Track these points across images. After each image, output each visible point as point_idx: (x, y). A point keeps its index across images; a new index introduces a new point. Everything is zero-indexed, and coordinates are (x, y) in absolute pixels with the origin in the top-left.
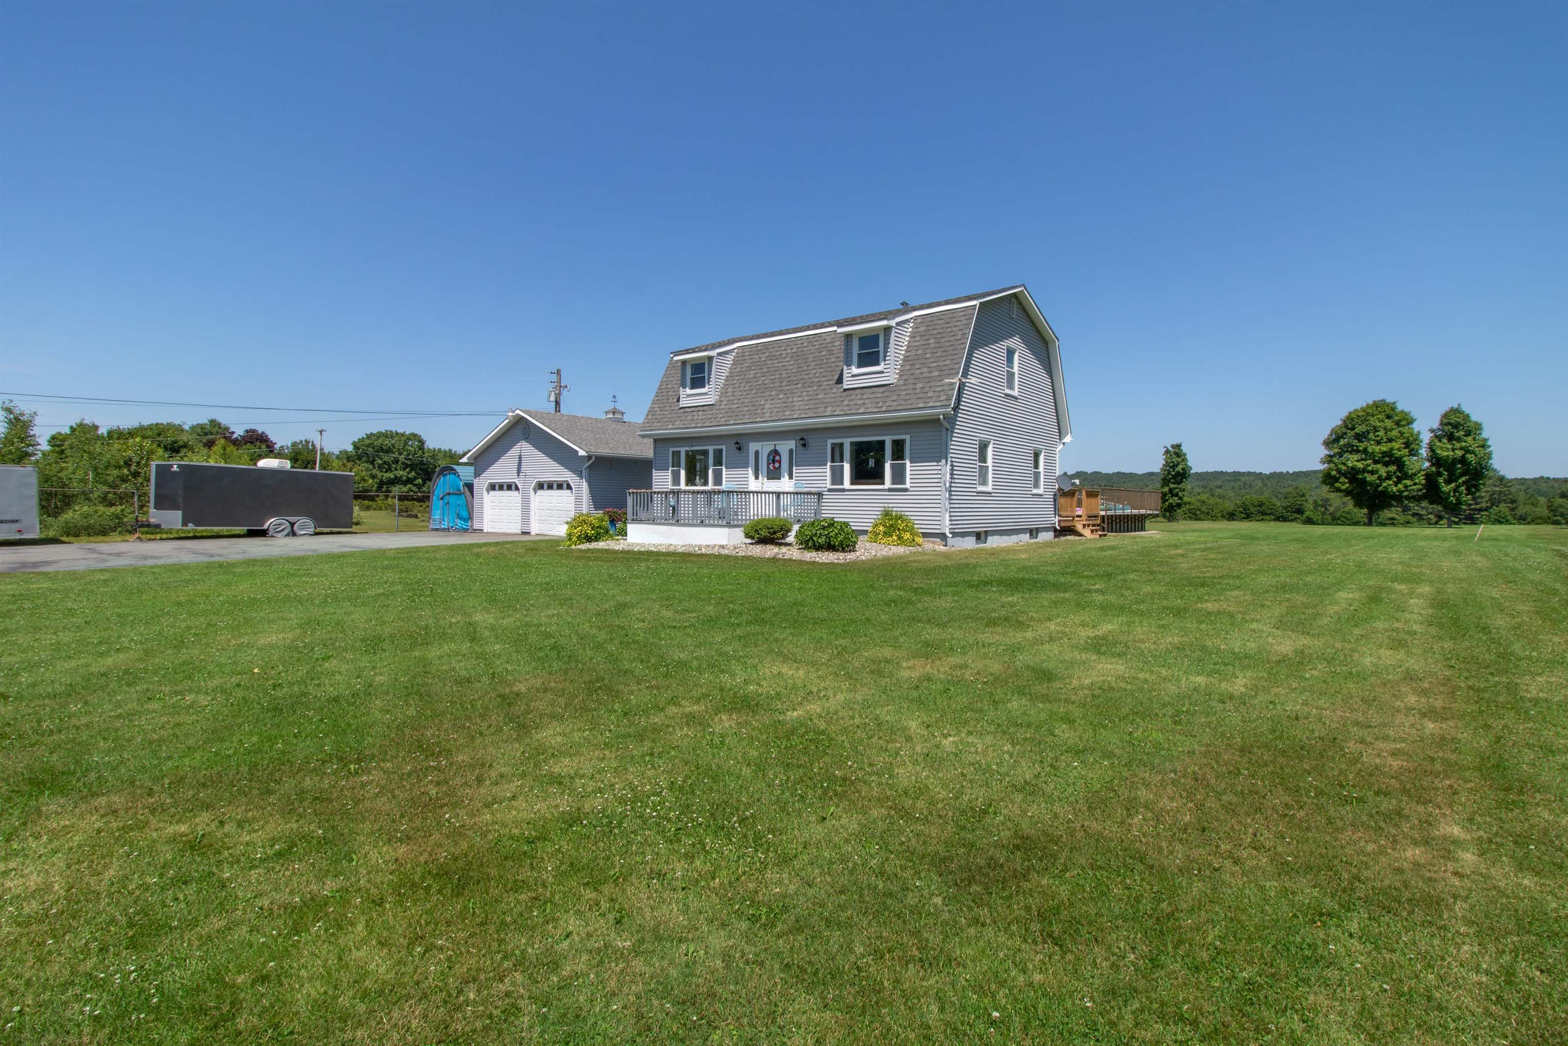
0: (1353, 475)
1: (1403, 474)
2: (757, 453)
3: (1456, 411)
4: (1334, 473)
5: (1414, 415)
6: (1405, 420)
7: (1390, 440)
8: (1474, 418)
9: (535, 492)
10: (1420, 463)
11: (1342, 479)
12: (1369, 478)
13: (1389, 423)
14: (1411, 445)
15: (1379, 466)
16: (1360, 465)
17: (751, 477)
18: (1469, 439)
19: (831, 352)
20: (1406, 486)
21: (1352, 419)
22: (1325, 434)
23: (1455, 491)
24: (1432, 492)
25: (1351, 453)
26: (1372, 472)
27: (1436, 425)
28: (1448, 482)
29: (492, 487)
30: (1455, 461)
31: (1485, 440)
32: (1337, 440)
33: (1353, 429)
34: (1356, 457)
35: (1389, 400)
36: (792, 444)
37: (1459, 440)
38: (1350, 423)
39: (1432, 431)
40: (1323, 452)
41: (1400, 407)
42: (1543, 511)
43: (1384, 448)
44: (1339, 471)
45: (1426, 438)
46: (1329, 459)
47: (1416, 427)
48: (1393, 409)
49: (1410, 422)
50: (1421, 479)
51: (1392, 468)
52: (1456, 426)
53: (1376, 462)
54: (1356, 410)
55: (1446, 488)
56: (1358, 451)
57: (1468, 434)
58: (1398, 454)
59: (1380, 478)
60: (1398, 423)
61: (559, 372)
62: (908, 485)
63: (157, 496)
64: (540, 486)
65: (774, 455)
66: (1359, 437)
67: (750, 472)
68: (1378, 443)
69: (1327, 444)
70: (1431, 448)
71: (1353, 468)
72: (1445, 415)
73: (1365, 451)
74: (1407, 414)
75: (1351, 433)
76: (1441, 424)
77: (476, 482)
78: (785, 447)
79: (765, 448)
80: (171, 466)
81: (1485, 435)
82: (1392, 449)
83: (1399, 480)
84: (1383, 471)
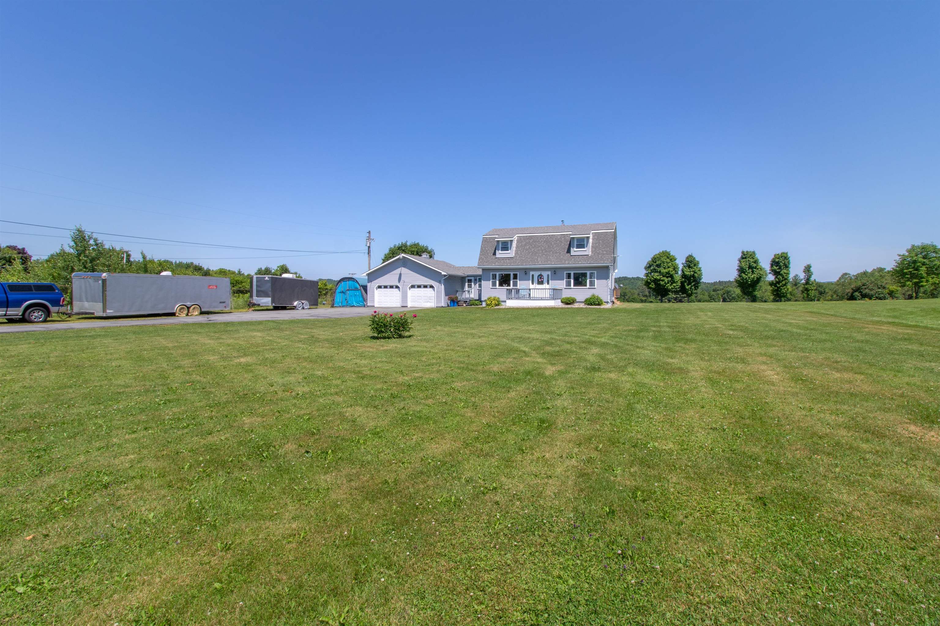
0: (656, 281)
1: (673, 282)
2: (533, 275)
3: (691, 256)
4: (649, 281)
5: (676, 257)
6: (673, 259)
7: (669, 267)
8: (697, 259)
9: (410, 289)
10: (678, 277)
11: (652, 283)
12: (662, 283)
13: (668, 260)
14: (675, 268)
15: (665, 278)
16: (658, 278)
17: (531, 284)
18: (695, 267)
19: (561, 242)
20: (674, 286)
21: (655, 258)
22: (645, 264)
23: (691, 288)
24: (683, 289)
25: (655, 272)
26: (663, 281)
27: (684, 262)
28: (688, 285)
29: (380, 287)
30: (691, 276)
31: (700, 268)
32: (650, 266)
33: (655, 262)
34: (656, 274)
35: (668, 251)
36: (549, 273)
37: (692, 268)
38: (654, 260)
39: (683, 264)
40: (645, 272)
41: (672, 254)
42: (707, 298)
43: (666, 270)
44: (650, 279)
45: (681, 267)
46: (647, 275)
47: (677, 261)
48: (669, 254)
49: (675, 260)
50: (679, 284)
51: (670, 279)
52: (691, 262)
53: (663, 276)
54: (656, 255)
55: (687, 287)
56: (657, 272)
57: (695, 265)
58: (671, 273)
59: (665, 283)
60: (671, 260)
61: (369, 232)
62: (596, 287)
63: (257, 291)
64: (413, 287)
65: (540, 276)
66: (658, 266)
67: (530, 282)
68: (665, 268)
69: (646, 268)
70: (683, 271)
71: (656, 279)
72: (687, 258)
73: (660, 272)
74: (674, 256)
75: (655, 264)
76: (686, 261)
77: (369, 285)
78: (545, 274)
79: (536, 274)
80: (265, 277)
81: (700, 266)
82: (669, 271)
83: (672, 283)
84: (666, 280)
